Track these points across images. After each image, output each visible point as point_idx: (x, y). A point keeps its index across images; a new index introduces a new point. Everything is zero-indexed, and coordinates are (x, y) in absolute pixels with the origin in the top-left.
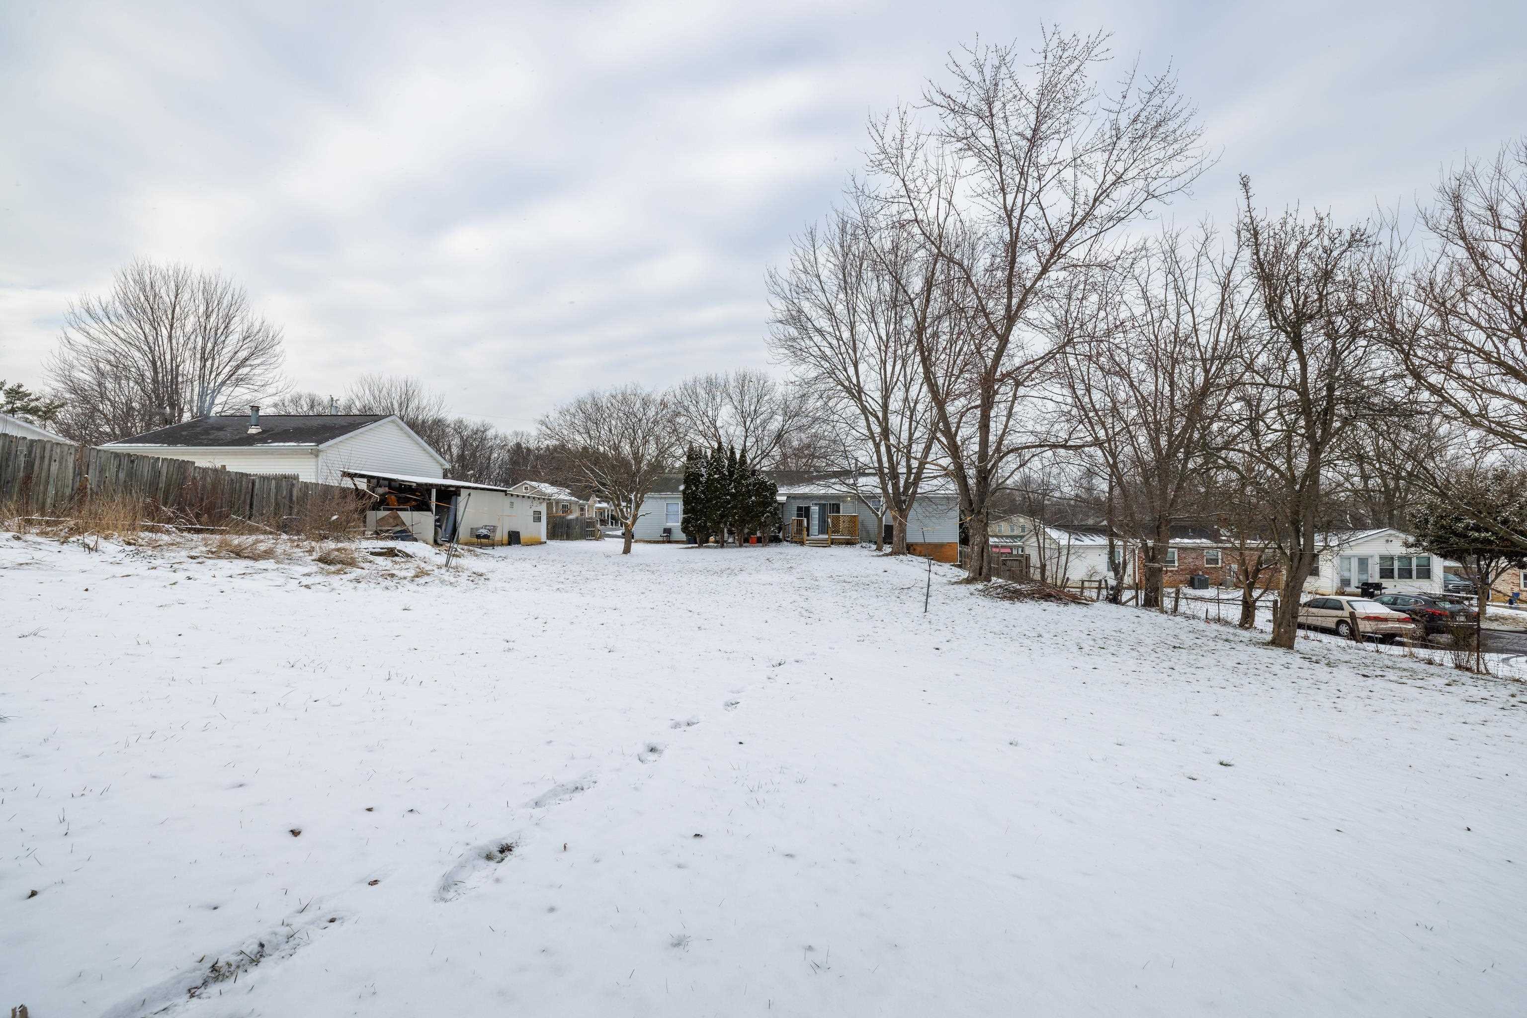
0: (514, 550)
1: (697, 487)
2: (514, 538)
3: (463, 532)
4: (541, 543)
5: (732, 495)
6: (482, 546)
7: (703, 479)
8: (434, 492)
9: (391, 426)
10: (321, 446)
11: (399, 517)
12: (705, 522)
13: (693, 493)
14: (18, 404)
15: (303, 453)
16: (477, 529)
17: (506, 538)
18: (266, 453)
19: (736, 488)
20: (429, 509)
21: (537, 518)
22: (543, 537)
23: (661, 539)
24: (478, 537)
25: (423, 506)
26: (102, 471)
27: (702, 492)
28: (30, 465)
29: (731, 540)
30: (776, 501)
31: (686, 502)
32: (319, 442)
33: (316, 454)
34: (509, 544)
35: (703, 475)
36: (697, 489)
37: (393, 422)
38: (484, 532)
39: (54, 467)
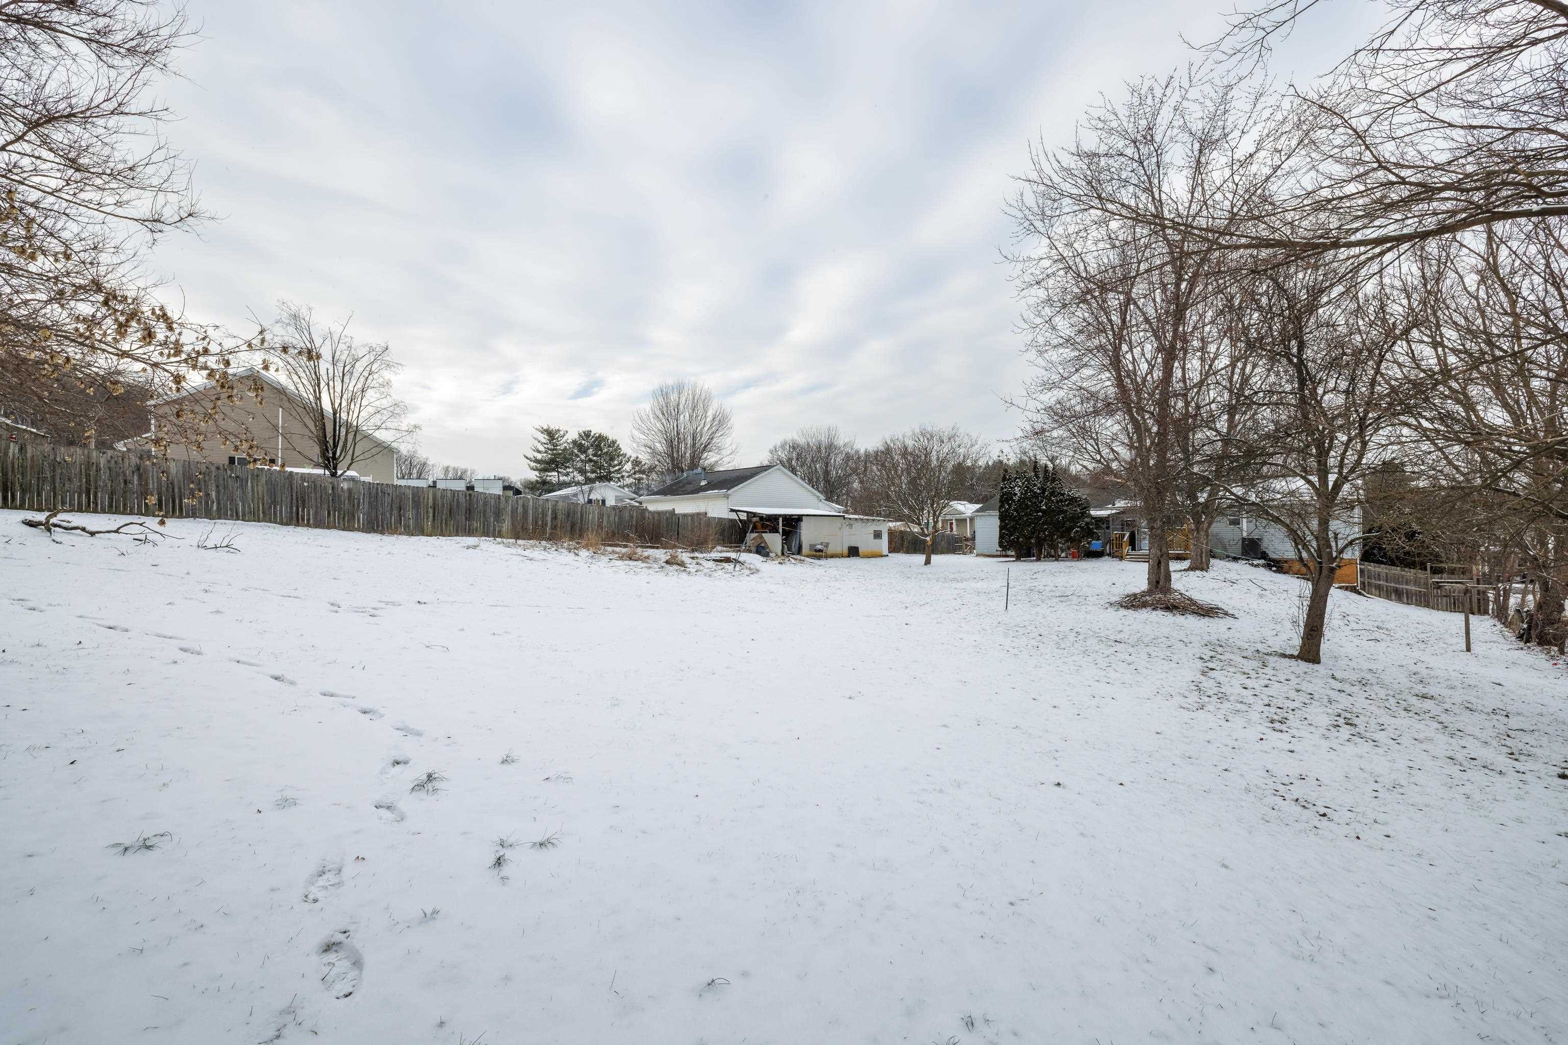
0: (854, 561)
1: (1010, 505)
2: (853, 552)
3: (805, 550)
4: (882, 556)
5: (1043, 512)
6: (819, 558)
7: (1016, 498)
8: (781, 519)
9: (778, 473)
10: (729, 492)
11: (762, 537)
12: (1018, 538)
13: (1007, 510)
14: (637, 468)
15: (717, 497)
16: (815, 545)
17: (846, 551)
18: (705, 498)
19: (1046, 504)
20: (777, 532)
21: (878, 535)
22: (885, 551)
23: (999, 553)
24: (816, 551)
25: (775, 530)
26: (609, 517)
27: (1015, 510)
28: (582, 515)
29: (1063, 555)
30: (1090, 516)
31: (1002, 518)
32: (729, 489)
33: (727, 497)
34: (849, 556)
35: (1016, 494)
36: (1010, 507)
37: (779, 469)
38: (819, 547)
39: (591, 516)
